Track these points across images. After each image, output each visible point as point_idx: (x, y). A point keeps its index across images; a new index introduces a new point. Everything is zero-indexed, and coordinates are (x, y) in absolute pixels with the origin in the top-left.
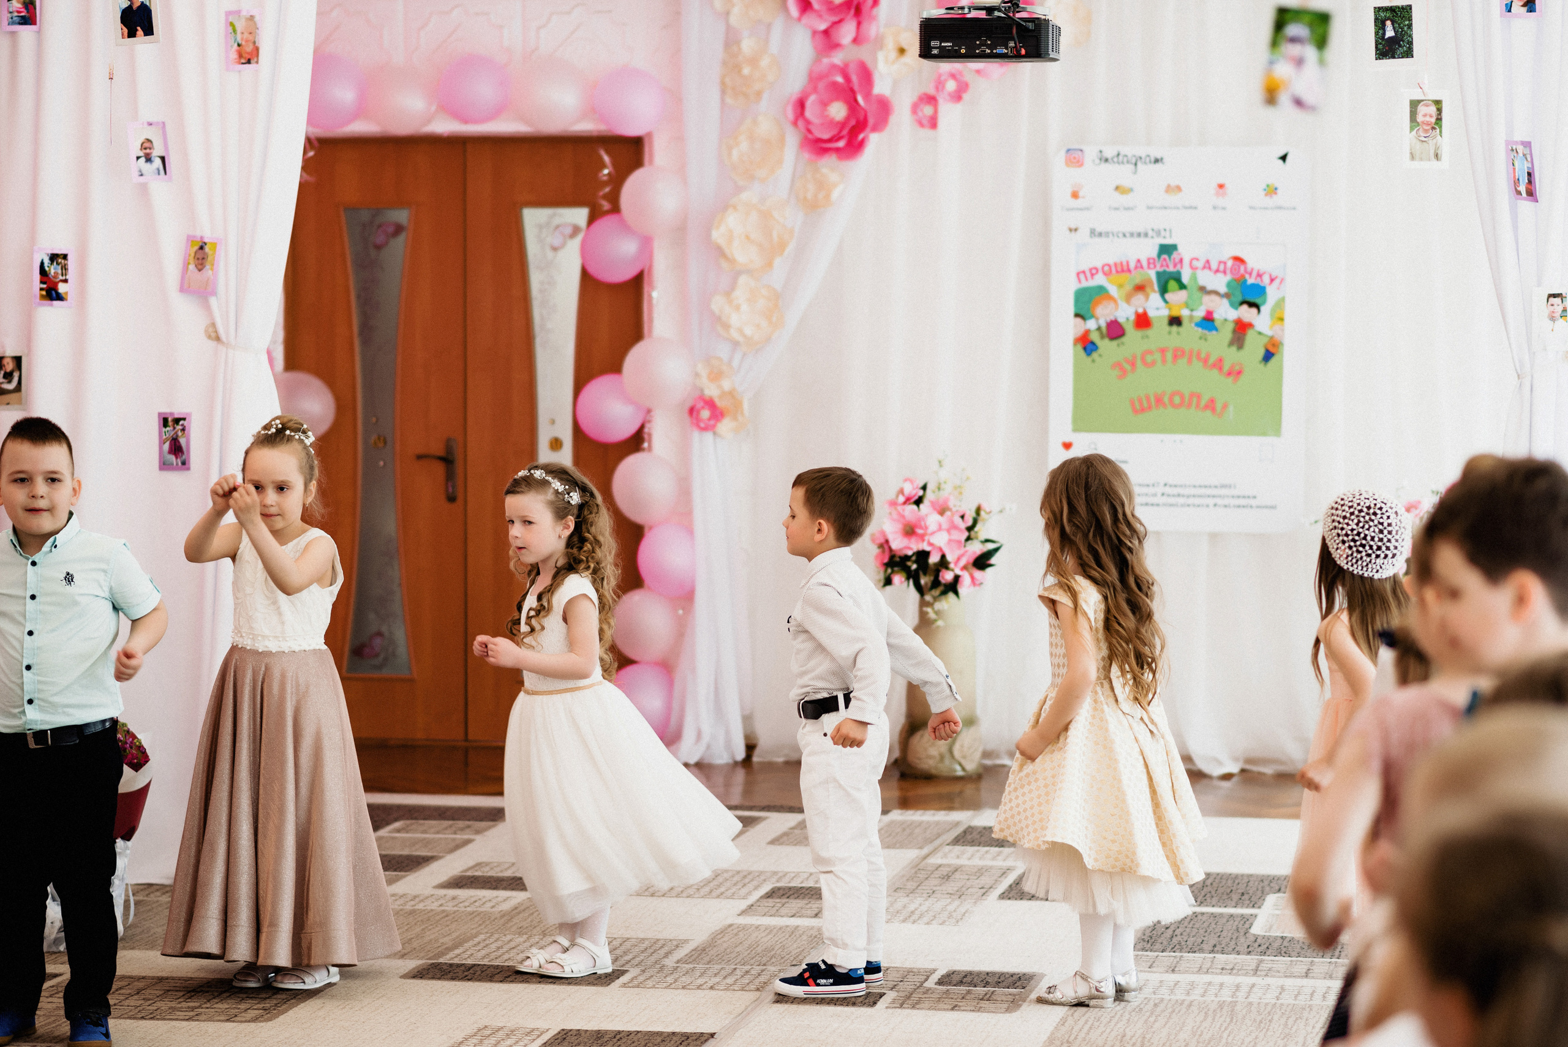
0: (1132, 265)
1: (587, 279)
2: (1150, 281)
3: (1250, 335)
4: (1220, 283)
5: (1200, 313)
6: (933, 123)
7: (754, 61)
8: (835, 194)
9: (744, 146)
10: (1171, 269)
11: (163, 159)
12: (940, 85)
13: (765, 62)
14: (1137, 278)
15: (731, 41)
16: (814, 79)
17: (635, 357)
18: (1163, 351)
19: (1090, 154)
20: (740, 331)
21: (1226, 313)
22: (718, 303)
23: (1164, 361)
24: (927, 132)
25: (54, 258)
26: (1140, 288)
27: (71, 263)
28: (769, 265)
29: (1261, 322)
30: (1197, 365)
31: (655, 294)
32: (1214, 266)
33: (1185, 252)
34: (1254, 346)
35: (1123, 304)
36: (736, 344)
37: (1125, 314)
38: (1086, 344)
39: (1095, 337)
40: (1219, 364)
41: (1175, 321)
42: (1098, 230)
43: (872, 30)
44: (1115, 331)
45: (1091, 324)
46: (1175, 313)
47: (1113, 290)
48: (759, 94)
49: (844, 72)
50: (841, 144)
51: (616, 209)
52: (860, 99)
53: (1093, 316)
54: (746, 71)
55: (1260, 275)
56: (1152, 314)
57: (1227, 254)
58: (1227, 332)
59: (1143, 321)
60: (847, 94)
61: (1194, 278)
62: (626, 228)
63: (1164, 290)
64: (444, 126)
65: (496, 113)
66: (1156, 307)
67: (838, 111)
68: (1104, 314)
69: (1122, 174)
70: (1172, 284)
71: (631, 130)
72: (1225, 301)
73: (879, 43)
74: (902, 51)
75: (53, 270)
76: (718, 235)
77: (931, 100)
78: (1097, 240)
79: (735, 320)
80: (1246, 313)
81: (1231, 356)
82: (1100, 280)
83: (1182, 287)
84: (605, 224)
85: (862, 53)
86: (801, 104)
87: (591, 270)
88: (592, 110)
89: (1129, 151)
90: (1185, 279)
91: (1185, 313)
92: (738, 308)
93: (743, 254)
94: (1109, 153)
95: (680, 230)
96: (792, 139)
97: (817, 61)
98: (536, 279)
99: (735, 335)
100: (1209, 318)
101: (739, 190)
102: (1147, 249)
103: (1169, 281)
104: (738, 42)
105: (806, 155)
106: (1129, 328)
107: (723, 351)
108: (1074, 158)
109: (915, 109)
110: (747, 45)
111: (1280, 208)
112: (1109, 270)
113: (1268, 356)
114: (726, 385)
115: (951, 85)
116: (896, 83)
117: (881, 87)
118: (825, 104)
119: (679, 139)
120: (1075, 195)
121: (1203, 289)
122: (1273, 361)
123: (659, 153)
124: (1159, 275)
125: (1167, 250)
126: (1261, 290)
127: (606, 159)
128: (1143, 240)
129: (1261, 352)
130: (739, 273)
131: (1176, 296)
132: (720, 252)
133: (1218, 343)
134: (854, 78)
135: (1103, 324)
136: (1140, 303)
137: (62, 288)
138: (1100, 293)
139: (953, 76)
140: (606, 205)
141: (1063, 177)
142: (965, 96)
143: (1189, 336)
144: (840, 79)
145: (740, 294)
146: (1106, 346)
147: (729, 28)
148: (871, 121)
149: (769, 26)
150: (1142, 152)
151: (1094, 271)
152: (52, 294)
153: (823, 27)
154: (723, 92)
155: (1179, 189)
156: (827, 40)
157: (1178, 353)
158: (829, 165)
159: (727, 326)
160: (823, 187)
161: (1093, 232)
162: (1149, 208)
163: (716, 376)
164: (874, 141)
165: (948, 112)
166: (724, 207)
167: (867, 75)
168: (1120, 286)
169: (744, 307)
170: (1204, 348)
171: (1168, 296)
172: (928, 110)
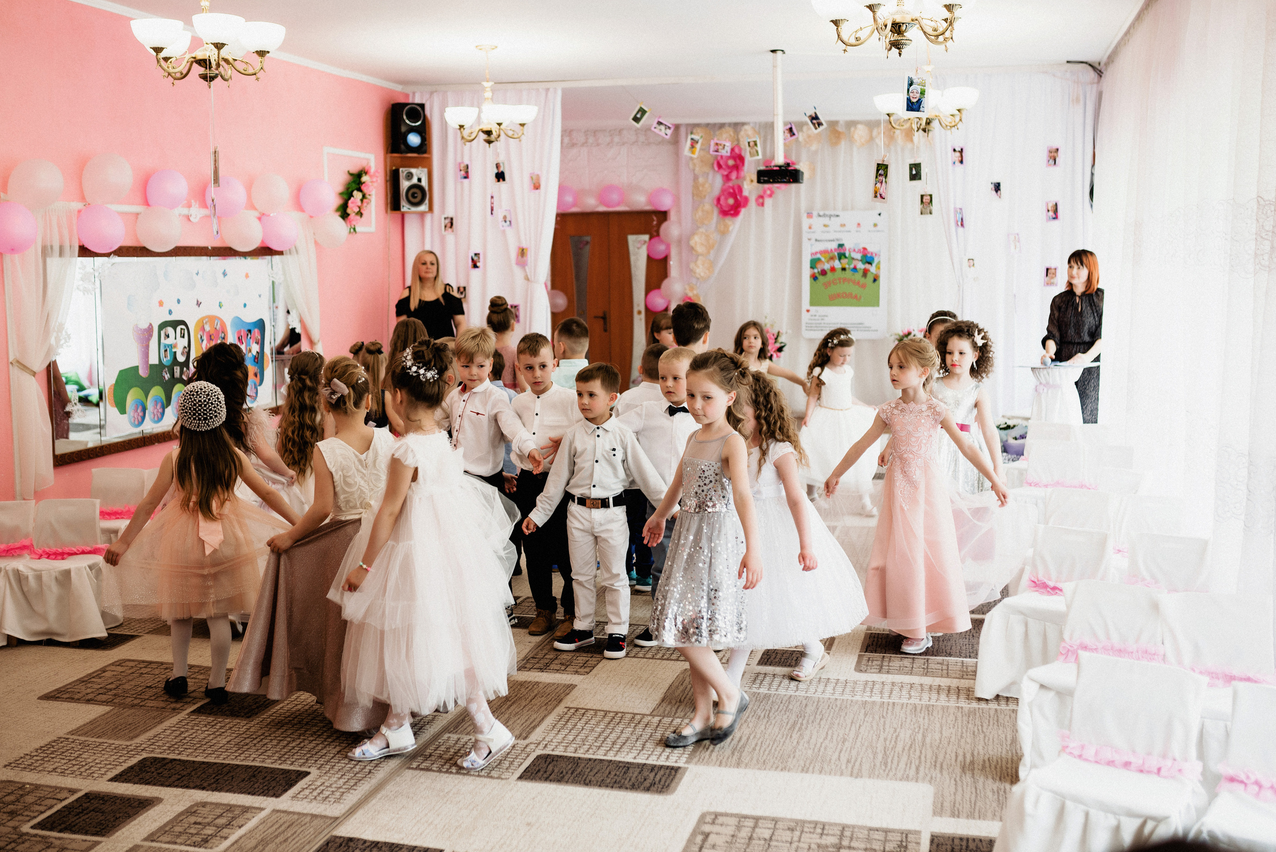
0: (829, 250)
1: (649, 258)
2: (835, 256)
3: (869, 274)
4: (858, 256)
5: (852, 266)
6: (762, 204)
7: (703, 185)
8: (731, 228)
9: (700, 213)
10: (842, 252)
11: (510, 222)
12: (765, 192)
13: (707, 186)
14: (831, 255)
15: (696, 178)
16: (723, 191)
17: (665, 283)
18: (840, 279)
19: (815, 214)
20: (700, 274)
21: (861, 266)
22: (692, 266)
23: (840, 282)
24: (760, 208)
25: (476, 254)
26: (832, 258)
27: (481, 256)
28: (709, 253)
29: (873, 269)
30: (851, 284)
31: (671, 263)
32: (856, 250)
33: (848, 246)
34: (870, 278)
35: (826, 264)
36: (698, 279)
37: (827, 267)
38: (814, 277)
39: (817, 275)
40: (858, 283)
41: (844, 269)
42: (819, 238)
43: (742, 174)
44: (824, 273)
45: (816, 271)
46: (844, 266)
47: (823, 259)
48: (705, 196)
49: (733, 188)
50: (732, 212)
51: (658, 235)
52: (738, 197)
53: (816, 267)
54: (701, 188)
55: (872, 253)
56: (836, 266)
57: (861, 247)
58: (861, 273)
59: (833, 269)
60: (734, 195)
61: (850, 254)
62: (662, 242)
63: (840, 259)
64: (602, 209)
65: (618, 204)
66: (837, 264)
67: (731, 201)
68: (820, 267)
69: (826, 221)
70: (843, 257)
71: (663, 209)
72: (860, 263)
73: (744, 179)
74: (752, 181)
75: (475, 258)
76: (692, 243)
77: (762, 197)
78: (817, 243)
79: (698, 271)
80: (867, 266)
81: (862, 280)
82: (819, 256)
83: (846, 257)
84: (655, 240)
85: (739, 182)
86: (718, 200)
87: (651, 256)
88: (650, 202)
89: (828, 213)
90: (847, 255)
91: (847, 266)
92: (698, 267)
93: (700, 249)
94: (821, 213)
95: (679, 241)
96: (716, 212)
97: (724, 185)
98: (632, 258)
99: (699, 276)
100: (855, 268)
101: (698, 228)
102: (834, 246)
103: (841, 256)
104: (697, 179)
105: (721, 216)
106: (828, 272)
107: (694, 281)
108: (810, 215)
109: (757, 200)
110: (701, 180)
111: (878, 231)
112: (821, 252)
113: (875, 280)
114: (695, 292)
115: (768, 192)
116: (750, 192)
117: (745, 193)
118: (726, 199)
119: (679, 211)
120: (810, 228)
121: (853, 259)
122: (877, 282)
123: (673, 216)
124: (838, 254)
125: (841, 246)
126: (873, 259)
127: (655, 218)
128: (832, 243)
129: (872, 279)
130: (698, 256)
131: (844, 261)
132: (692, 249)
133: (858, 276)
134: (737, 191)
135: (820, 270)
136: (831, 263)
137: (478, 264)
138: (819, 260)
139: (769, 189)
140: (655, 234)
141: (806, 222)
142: (773, 196)
143: (848, 274)
144: (731, 191)
145: (699, 262)
146: (821, 278)
147: (694, 174)
148: (742, 204)
149: (708, 174)
150: (832, 213)
151: (816, 253)
152: (475, 266)
153: (726, 173)
154: (693, 196)
155: (844, 225)
156: (727, 178)
157: (845, 280)
158: (728, 220)
159: (695, 273)
160: (726, 226)
161: (816, 240)
162: (835, 231)
163: (692, 289)
164: (743, 211)
165: (768, 202)
166: (693, 234)
167: (740, 189)
168: (825, 258)
169: (701, 266)
170: (853, 278)
171: (842, 261)
172: (761, 200)
